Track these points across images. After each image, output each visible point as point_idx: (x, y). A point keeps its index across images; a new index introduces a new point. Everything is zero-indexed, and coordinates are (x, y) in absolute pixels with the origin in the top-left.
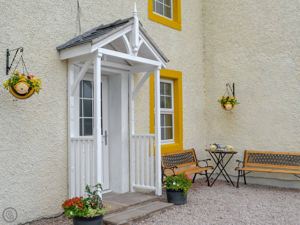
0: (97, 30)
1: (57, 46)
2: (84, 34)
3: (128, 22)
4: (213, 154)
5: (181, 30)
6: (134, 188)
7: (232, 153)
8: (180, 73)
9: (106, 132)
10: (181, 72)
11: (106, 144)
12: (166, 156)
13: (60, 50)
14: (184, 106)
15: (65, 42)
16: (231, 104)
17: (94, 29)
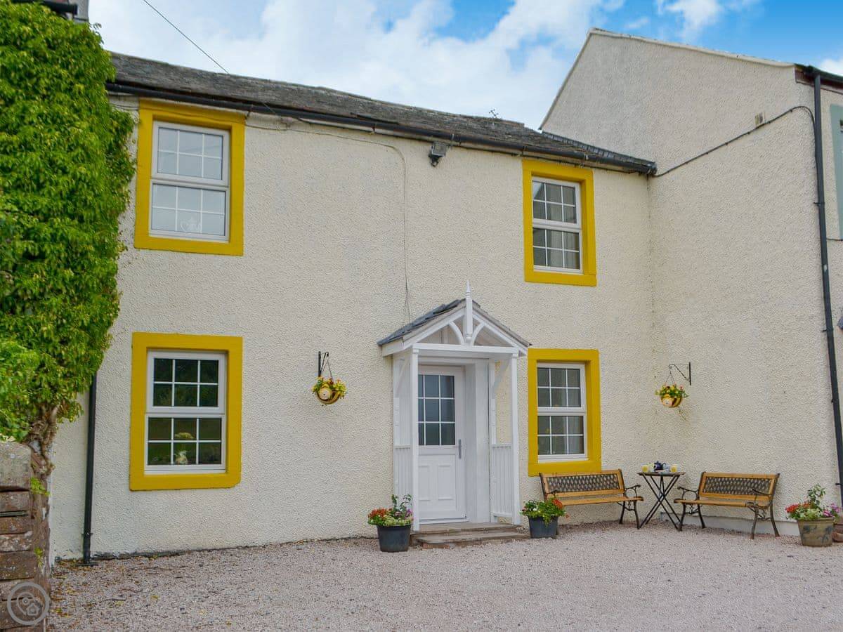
0: (434, 313)
1: (378, 341)
2: (415, 321)
3: (456, 306)
4: (648, 478)
5: (595, 285)
6: (495, 517)
7: (672, 476)
8: (595, 353)
9: (460, 441)
10: (597, 351)
11: (460, 457)
12: (556, 477)
13: (381, 345)
14: (603, 402)
15: (389, 335)
16: (672, 397)
17: (430, 313)
